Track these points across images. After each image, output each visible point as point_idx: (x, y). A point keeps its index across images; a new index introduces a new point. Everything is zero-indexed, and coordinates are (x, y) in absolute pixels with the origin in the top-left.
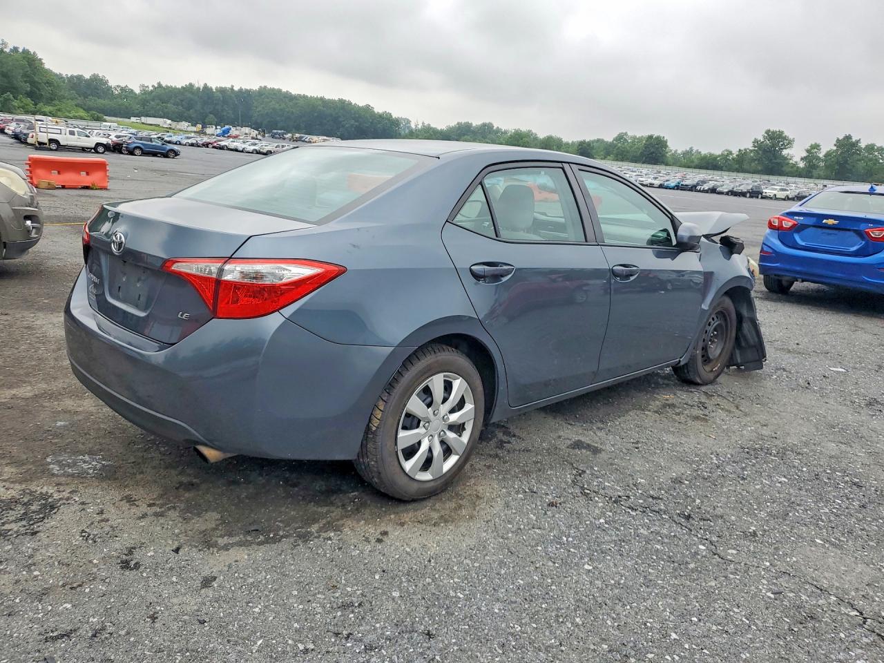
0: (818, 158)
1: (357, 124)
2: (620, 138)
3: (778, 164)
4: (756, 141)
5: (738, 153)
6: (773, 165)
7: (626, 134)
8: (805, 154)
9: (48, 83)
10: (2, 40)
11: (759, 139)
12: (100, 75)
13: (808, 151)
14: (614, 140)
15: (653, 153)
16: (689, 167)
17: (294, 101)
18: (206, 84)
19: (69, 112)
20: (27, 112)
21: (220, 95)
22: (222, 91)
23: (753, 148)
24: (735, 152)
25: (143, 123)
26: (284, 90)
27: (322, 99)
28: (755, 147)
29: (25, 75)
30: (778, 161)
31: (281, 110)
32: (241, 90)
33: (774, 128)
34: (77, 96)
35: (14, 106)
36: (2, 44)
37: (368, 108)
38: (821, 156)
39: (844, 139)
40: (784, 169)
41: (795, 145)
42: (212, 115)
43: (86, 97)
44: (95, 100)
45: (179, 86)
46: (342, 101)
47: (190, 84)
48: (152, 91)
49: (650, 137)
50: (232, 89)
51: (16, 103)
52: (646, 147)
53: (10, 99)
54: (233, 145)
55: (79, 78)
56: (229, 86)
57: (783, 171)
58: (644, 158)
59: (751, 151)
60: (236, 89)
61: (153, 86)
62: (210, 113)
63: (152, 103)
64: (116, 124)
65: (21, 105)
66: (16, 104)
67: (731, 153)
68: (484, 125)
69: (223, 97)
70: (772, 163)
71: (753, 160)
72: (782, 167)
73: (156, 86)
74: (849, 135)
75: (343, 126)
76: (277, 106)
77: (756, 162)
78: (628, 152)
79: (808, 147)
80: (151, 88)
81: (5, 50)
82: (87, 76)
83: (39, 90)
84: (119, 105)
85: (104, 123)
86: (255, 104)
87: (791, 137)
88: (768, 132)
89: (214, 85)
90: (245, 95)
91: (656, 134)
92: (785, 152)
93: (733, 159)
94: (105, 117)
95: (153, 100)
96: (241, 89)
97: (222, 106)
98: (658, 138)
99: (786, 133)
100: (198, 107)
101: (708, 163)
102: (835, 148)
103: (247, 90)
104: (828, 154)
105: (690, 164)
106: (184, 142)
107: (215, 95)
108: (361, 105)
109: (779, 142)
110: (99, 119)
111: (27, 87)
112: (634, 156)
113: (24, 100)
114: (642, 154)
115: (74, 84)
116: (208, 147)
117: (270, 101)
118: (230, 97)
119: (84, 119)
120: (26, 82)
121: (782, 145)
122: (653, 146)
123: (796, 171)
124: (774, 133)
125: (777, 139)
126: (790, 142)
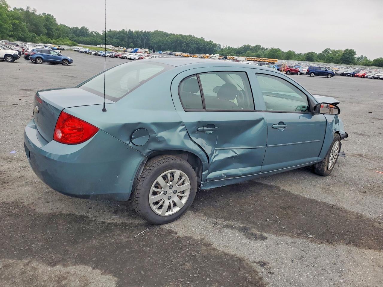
1: (197, 46)
2: (327, 51)
9: (58, 29)
12: (86, 27)
14: (323, 52)
15: (348, 58)
16: (368, 65)
17: (169, 36)
18: (130, 30)
20: (43, 42)
21: (136, 34)
22: (137, 32)
25: (101, 47)
26: (164, 32)
27: (181, 35)
29: (46, 26)
31: (163, 40)
32: (145, 32)
34: (75, 36)
35: (37, 39)
36: (34, 10)
37: (202, 39)
42: (132, 43)
43: (79, 37)
44: (82, 38)
45: (118, 31)
46: (190, 36)
47: (123, 30)
48: (107, 33)
49: (347, 50)
50: (142, 32)
51: (38, 38)
52: (344, 54)
53: (34, 36)
55: (77, 28)
56: (141, 30)
58: (342, 61)
60: (143, 31)
61: (108, 31)
63: (107, 38)
64: (82, 47)
65: (41, 39)
69: (137, 35)
73: (109, 31)
75: (190, 48)
76: (161, 39)
78: (333, 58)
81: (35, 13)
82: (80, 27)
83: (53, 32)
84: (92, 40)
85: (76, 47)
86: (152, 38)
89: (134, 30)
90: (147, 34)
91: (350, 48)
94: (78, 44)
97: (137, 39)
98: (351, 50)
100: (126, 40)
103: (148, 32)
107: (134, 34)
108: (199, 38)
110: (75, 45)
111: (46, 31)
112: (336, 60)
113: (42, 37)
114: (341, 59)
115: (75, 31)
116: (117, 58)
117: (158, 37)
118: (140, 35)
119: (69, 45)
120: (46, 28)
122: (348, 55)
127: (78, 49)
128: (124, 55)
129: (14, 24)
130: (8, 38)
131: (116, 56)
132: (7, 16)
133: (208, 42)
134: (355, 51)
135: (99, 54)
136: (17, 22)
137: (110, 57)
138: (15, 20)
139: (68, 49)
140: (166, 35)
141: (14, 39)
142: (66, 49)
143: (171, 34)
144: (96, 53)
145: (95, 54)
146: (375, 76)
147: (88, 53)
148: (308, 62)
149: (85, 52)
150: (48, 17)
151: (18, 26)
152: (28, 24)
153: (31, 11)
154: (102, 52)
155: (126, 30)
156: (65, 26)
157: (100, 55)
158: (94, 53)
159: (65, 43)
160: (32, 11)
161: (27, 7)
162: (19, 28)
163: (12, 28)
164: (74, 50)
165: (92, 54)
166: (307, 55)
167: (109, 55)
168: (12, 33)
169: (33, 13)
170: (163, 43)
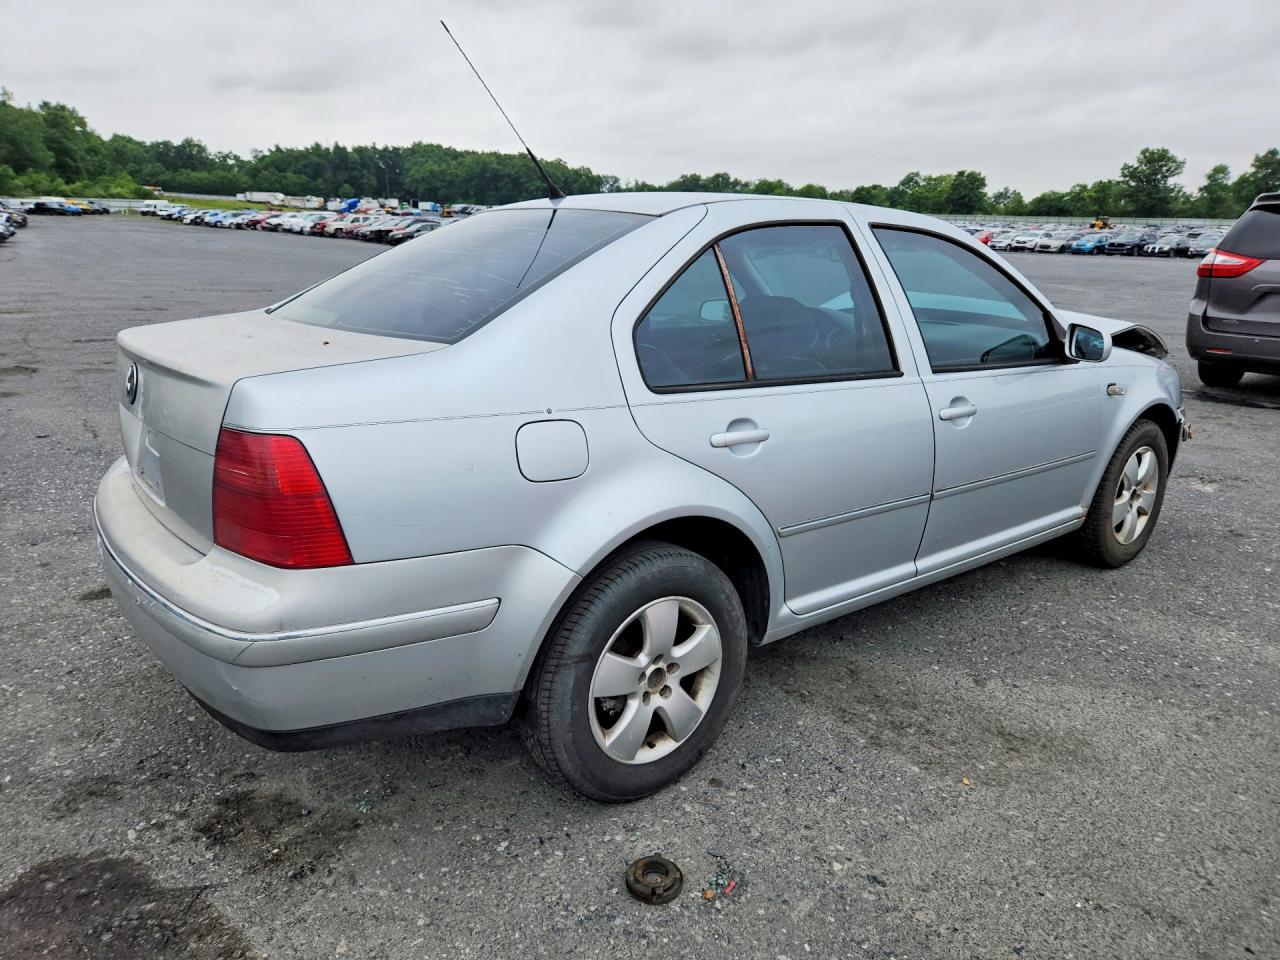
0: (1225, 188)
2: (910, 180)
3: (1160, 200)
4: (1126, 167)
5: (1096, 187)
6: (1155, 201)
7: (917, 174)
8: (1205, 182)
10: (3, 88)
11: (1131, 165)
12: (196, 140)
13: (1209, 177)
14: (903, 183)
15: (964, 197)
16: (1020, 214)
17: (460, 160)
18: (337, 143)
19: (105, 188)
21: (356, 156)
22: (360, 150)
23: (1122, 179)
24: (1092, 186)
25: (249, 201)
26: (445, 146)
27: (495, 155)
28: (1125, 176)
29: (50, 144)
30: (1162, 195)
31: (442, 172)
32: (386, 149)
33: (1155, 146)
35: (17, 186)
36: (3, 94)
37: (558, 164)
38: (1230, 183)
39: (1266, 156)
40: (1171, 206)
42: (346, 185)
45: (301, 148)
48: (266, 157)
49: (962, 174)
51: (19, 181)
52: (954, 187)
53: (7, 176)
55: (166, 144)
56: (369, 144)
57: (1170, 211)
58: (951, 206)
59: (1118, 183)
60: (380, 147)
61: (270, 150)
62: (346, 182)
63: (265, 172)
64: (165, 202)
66: (20, 183)
67: (1084, 188)
68: (718, 176)
69: (361, 159)
70: (1152, 199)
71: (1122, 196)
72: (1168, 203)
76: (435, 168)
77: (1127, 200)
78: (927, 198)
79: (1209, 170)
80: (267, 153)
83: (75, 161)
84: (220, 179)
85: (147, 202)
86: (407, 165)
87: (1180, 158)
88: (1144, 152)
89: (349, 145)
90: (393, 155)
91: (968, 170)
92: (1171, 181)
93: (1090, 197)
95: (266, 168)
97: (361, 171)
98: (972, 174)
99: (1172, 152)
100: (329, 174)
101: (1051, 207)
102: (1253, 170)
103: (395, 149)
104: (1241, 181)
107: (350, 156)
108: (549, 160)
109: (1161, 166)
110: (148, 196)
111: (50, 158)
112: (936, 204)
113: (35, 176)
114: (949, 200)
116: (255, 229)
117: (427, 161)
118: (371, 158)
119: (125, 198)
120: (50, 149)
121: (1167, 171)
122: (965, 187)
123: (1191, 209)
124: (1153, 153)
125: (1158, 162)
126: (1180, 165)
127: (152, 209)
128: (274, 221)
131: (253, 225)
133: (576, 172)
134: (982, 176)
137: (239, 226)
139: (122, 209)
140: (452, 154)
142: (117, 209)
143: (467, 152)
144: (197, 217)
145: (194, 222)
146: (1014, 244)
147: (176, 219)
149: (169, 217)
150: (56, 115)
155: (324, 146)
156: (130, 140)
157: (208, 224)
158: (192, 216)
159: (114, 191)
164: (139, 211)
165: (185, 221)
169: (2, 105)
170: (442, 181)
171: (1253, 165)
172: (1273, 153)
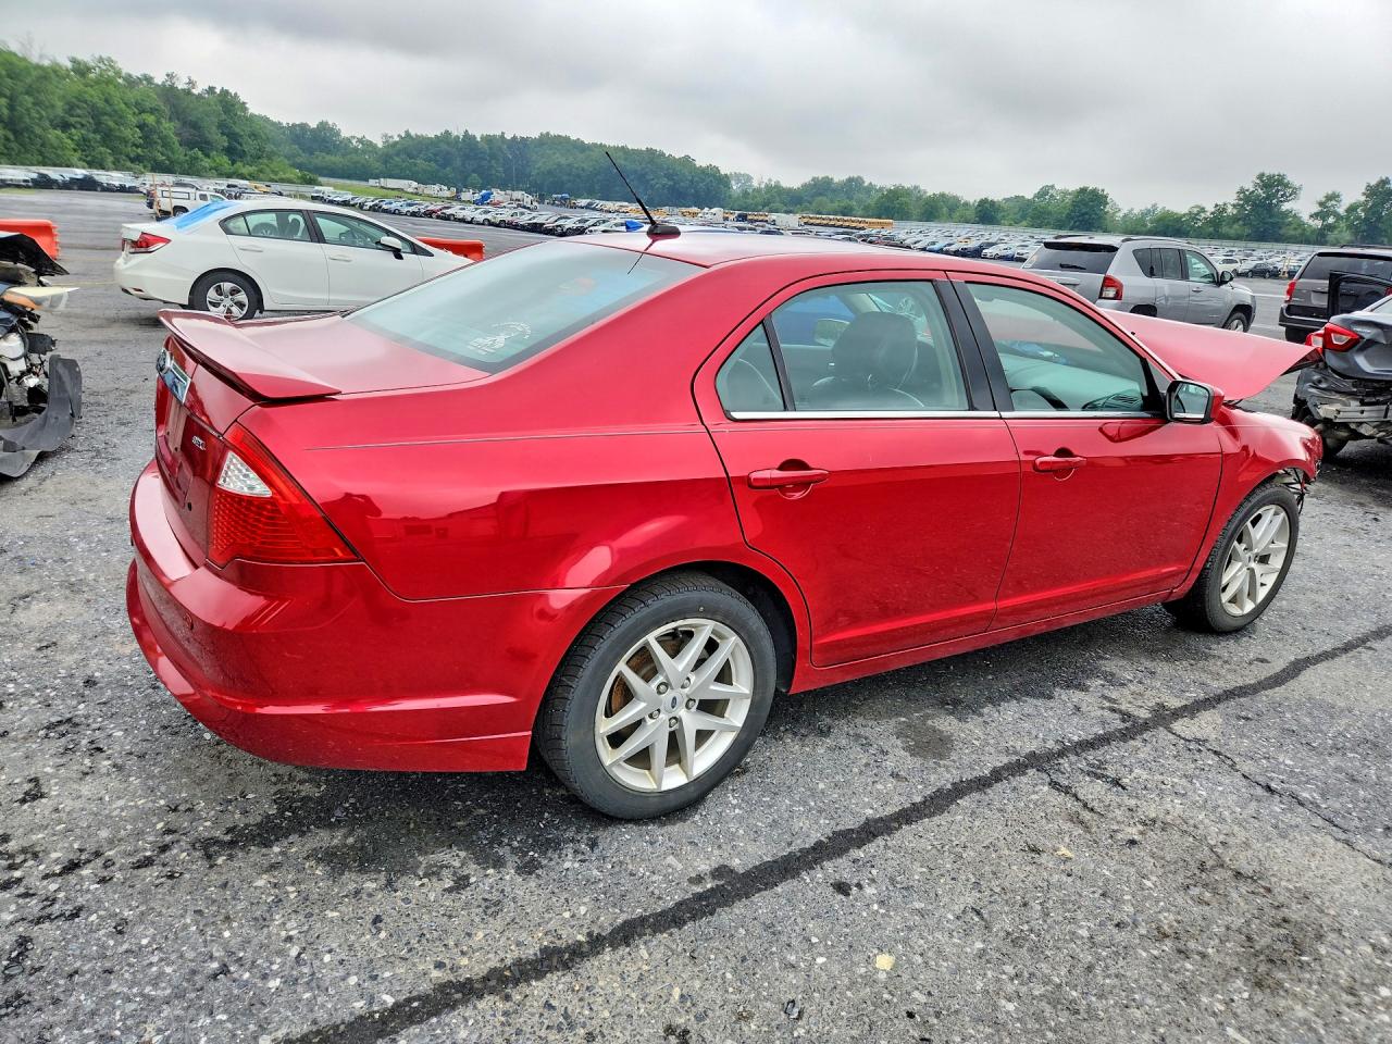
0: (1337, 215)
1: (671, 183)
2: (1043, 193)
3: (1274, 225)
4: (1242, 191)
5: (1213, 210)
6: (1267, 225)
7: (1053, 187)
8: (1317, 209)
9: (254, 135)
11: (1247, 188)
12: (330, 123)
13: (1321, 204)
15: (1086, 213)
17: (587, 152)
18: (467, 131)
19: (276, 173)
21: (486, 147)
22: (488, 139)
23: (1237, 202)
24: (1210, 208)
25: (382, 187)
26: (573, 138)
27: (623, 149)
28: (1241, 199)
29: (221, 126)
30: (1274, 220)
33: (1272, 170)
34: (300, 152)
35: (205, 167)
36: (189, 83)
37: (686, 161)
38: (1341, 211)
39: (1378, 185)
40: (1283, 231)
41: (1302, 194)
42: (474, 175)
43: (312, 153)
44: (324, 158)
45: (431, 135)
46: (650, 151)
47: (447, 132)
48: (396, 143)
49: (1083, 191)
50: (503, 137)
51: (206, 163)
52: (1075, 204)
53: (197, 158)
54: (461, 214)
55: (303, 127)
56: (498, 133)
57: (1281, 236)
58: (1072, 222)
59: (1234, 206)
60: (508, 136)
61: (399, 136)
62: (474, 171)
63: (397, 159)
64: (331, 189)
65: (213, 165)
66: (207, 165)
67: (1203, 210)
68: (850, 180)
69: (490, 148)
70: (1265, 223)
71: (1235, 219)
72: (1280, 228)
73: (403, 135)
74: (1387, 178)
75: (650, 186)
76: (563, 161)
77: (1241, 222)
78: (1050, 213)
79: (1321, 198)
80: (397, 139)
81: (193, 91)
82: (313, 125)
83: (241, 145)
84: (354, 163)
85: (317, 188)
86: (534, 156)
87: (1296, 184)
88: (1261, 176)
89: (478, 133)
90: (521, 145)
91: (1091, 187)
92: (1286, 207)
93: (1206, 219)
94: (321, 179)
95: (398, 155)
96: (514, 138)
97: (490, 162)
98: (1094, 191)
99: (1290, 178)
100: (458, 162)
101: (1168, 227)
102: (1363, 198)
103: (522, 138)
104: (1352, 209)
105: (1139, 229)
106: (405, 210)
107: (479, 145)
108: (677, 157)
109: (1278, 191)
110: (312, 182)
111: (223, 141)
112: (1058, 220)
113: (217, 159)
114: (1069, 217)
115: (297, 136)
117: (554, 153)
118: (500, 149)
119: (292, 182)
120: (223, 134)
121: (1282, 196)
122: (1086, 205)
123: (1302, 234)
124: (1270, 177)
125: (1274, 187)
126: (1295, 192)
127: (322, 194)
128: (448, 212)
129: (141, 126)
130: (129, 164)
131: (429, 214)
132: (125, 104)
133: (704, 171)
134: (1105, 193)
135: (385, 207)
136: (150, 119)
137: (414, 214)
138: (144, 116)
140: (580, 146)
141: (145, 167)
143: (595, 145)
147: (353, 205)
148: (981, 227)
150: (223, 99)
151: (153, 131)
152: (178, 124)
153: (181, 85)
154: (391, 203)
155: (455, 133)
157: (386, 211)
158: (371, 204)
159: (282, 176)
160: (186, 87)
161: (168, 75)
162: (155, 137)
163: (140, 138)
164: (309, 195)
166: (979, 205)
167: (411, 209)
168: (139, 150)
169: (188, 93)
170: (569, 175)
171: (1364, 194)
172: (1385, 182)
